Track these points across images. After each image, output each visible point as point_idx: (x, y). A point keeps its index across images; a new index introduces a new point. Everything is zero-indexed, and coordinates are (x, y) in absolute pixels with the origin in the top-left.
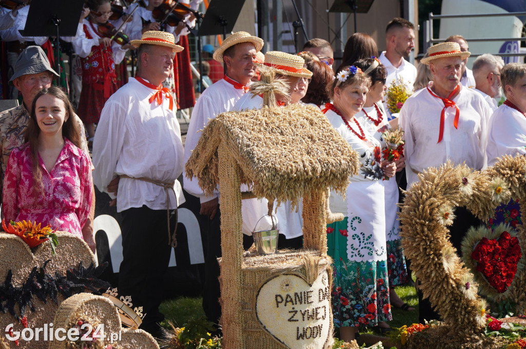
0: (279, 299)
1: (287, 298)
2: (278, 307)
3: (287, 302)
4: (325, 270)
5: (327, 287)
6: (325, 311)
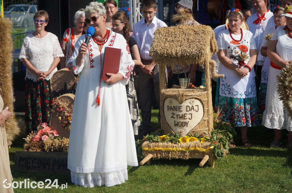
0: (169, 108)
2: (168, 111)
4: (192, 98)
5: (196, 106)
6: (192, 116)
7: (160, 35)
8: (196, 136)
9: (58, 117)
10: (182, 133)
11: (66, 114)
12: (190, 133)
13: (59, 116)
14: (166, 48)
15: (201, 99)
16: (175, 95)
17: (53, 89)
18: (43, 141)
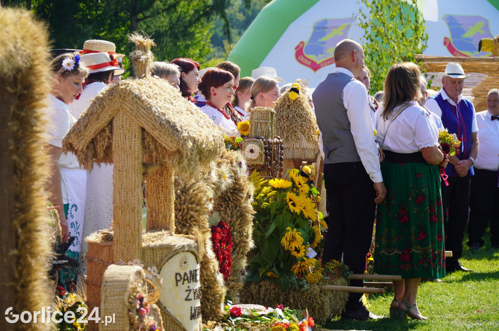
0: (179, 278)
1: (184, 276)
2: (177, 285)
3: (184, 280)
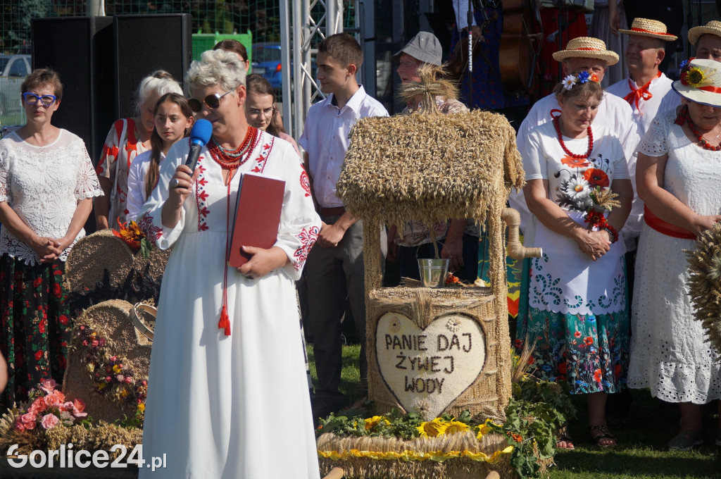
0: (389, 341)
1: (395, 340)
2: (388, 348)
3: (395, 344)
4: (455, 314)
5: (464, 335)
6: (452, 362)
7: (367, 140)
8: (466, 419)
9: (84, 365)
10: (425, 411)
11: (108, 356)
12: (447, 410)
13: (89, 361)
14: (381, 176)
15: (477, 317)
16: (407, 306)
17: (72, 287)
18: (46, 430)
